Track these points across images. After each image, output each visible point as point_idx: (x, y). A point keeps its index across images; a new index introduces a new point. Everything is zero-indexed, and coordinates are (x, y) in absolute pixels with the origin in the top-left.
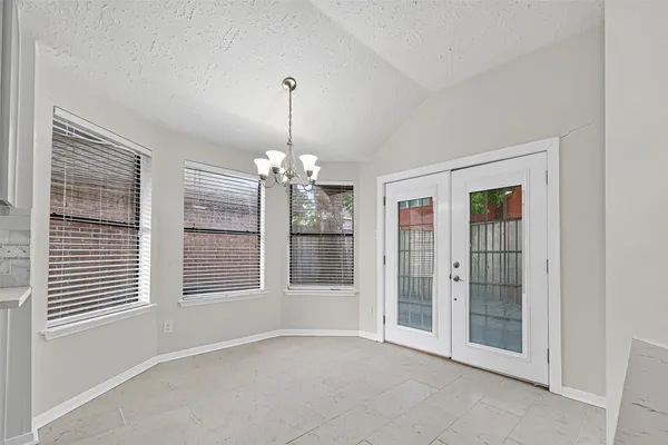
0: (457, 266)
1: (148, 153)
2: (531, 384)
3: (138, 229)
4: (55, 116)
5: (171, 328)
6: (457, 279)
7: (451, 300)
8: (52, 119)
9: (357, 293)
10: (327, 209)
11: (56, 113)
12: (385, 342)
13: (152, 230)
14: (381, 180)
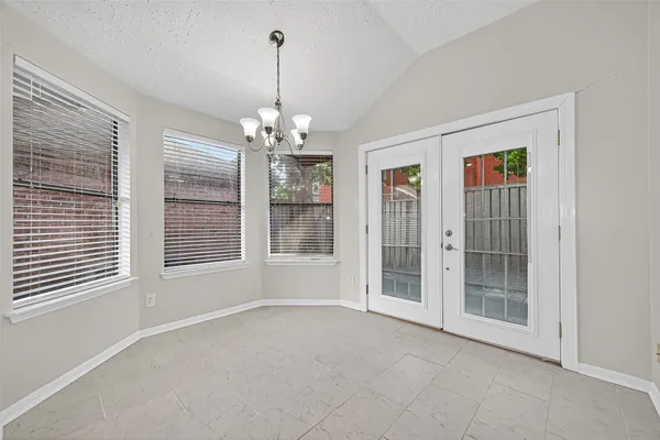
0: (449, 234)
1: (126, 118)
2: (540, 359)
3: (116, 199)
4: (15, 66)
5: (154, 301)
6: (449, 248)
7: (443, 269)
8: (12, 70)
9: (337, 263)
10: (298, 182)
11: (17, 63)
12: (368, 311)
13: (131, 200)
14: (362, 148)
